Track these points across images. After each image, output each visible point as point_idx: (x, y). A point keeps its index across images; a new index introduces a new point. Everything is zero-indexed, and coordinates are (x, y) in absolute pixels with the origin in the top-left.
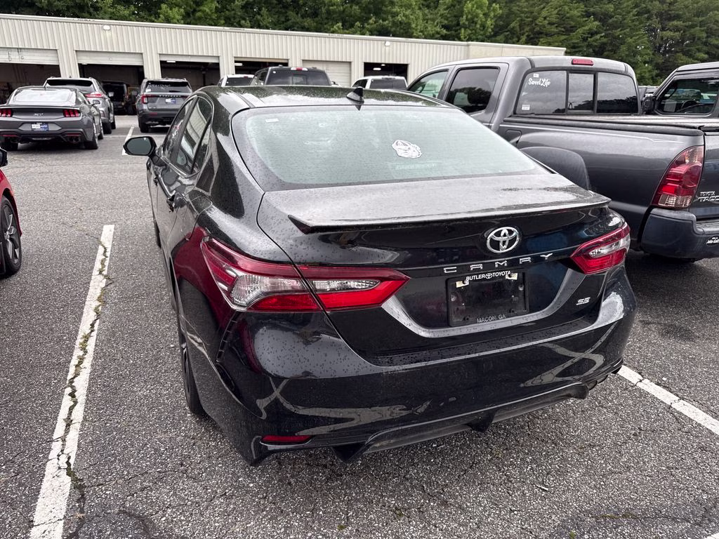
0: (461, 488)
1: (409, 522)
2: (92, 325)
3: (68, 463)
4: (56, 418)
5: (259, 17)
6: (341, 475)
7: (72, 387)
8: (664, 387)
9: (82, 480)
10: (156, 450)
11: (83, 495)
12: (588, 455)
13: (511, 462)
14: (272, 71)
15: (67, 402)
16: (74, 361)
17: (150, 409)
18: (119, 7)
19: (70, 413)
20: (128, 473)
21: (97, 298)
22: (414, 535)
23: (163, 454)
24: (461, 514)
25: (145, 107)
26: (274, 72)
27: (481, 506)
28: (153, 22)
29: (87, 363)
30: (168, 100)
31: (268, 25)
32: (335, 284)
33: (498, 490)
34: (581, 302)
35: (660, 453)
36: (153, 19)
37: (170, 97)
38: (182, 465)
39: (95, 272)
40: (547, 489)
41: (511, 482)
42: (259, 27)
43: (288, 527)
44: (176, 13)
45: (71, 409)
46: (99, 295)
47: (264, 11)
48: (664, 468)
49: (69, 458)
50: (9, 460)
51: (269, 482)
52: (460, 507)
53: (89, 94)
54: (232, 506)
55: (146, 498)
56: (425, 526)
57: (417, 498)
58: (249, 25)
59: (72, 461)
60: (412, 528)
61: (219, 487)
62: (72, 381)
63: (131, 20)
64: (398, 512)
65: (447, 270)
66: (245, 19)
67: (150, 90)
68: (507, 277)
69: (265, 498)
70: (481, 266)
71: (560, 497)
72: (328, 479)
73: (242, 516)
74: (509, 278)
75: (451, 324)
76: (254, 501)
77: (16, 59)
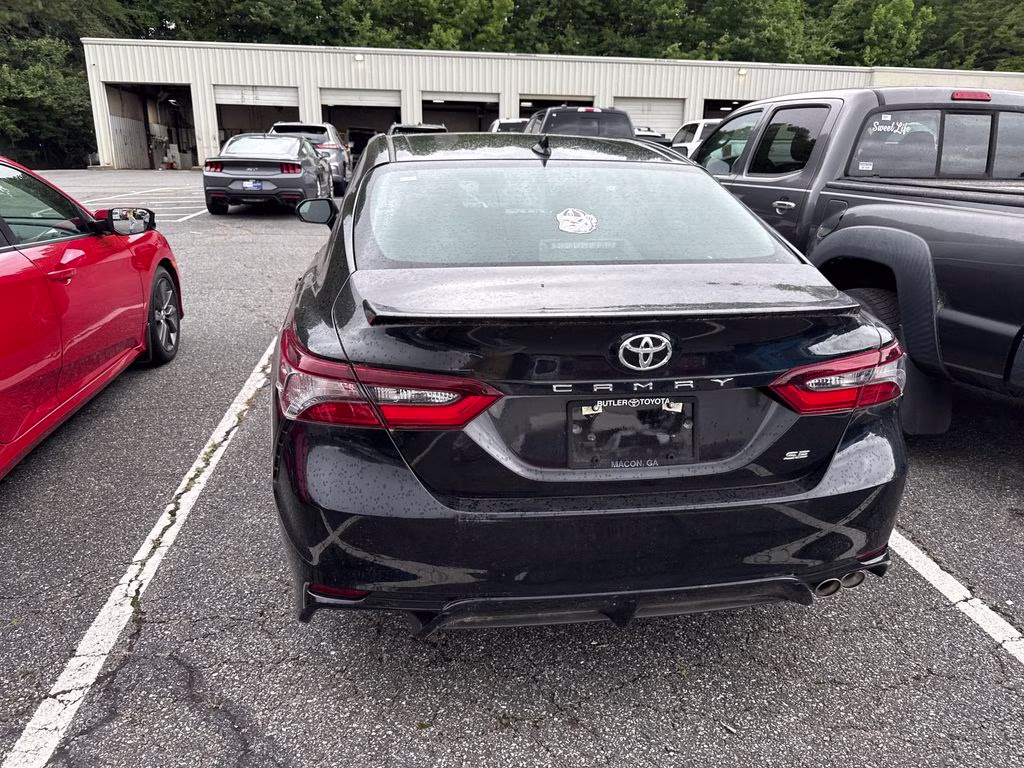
0: (606, 707)
1: (515, 736)
2: (228, 433)
3: (137, 591)
4: (144, 539)
5: (561, 38)
6: (451, 660)
7: (177, 504)
8: (1004, 615)
9: (144, 613)
10: (239, 592)
11: (139, 631)
12: (823, 694)
13: (698, 683)
14: (551, 113)
15: (164, 519)
16: (191, 473)
17: (252, 542)
18: (379, 29)
19: (162, 535)
20: (198, 614)
21: (246, 400)
22: (512, 754)
23: (245, 597)
24: (591, 740)
26: (554, 115)
27: (624, 735)
28: (421, 48)
29: (203, 479)
31: (574, 48)
32: (408, 394)
33: (659, 718)
34: (791, 456)
35: (947, 712)
36: (421, 44)
38: (262, 614)
39: (258, 368)
40: (734, 731)
41: (684, 710)
42: (562, 52)
43: (355, 712)
44: (451, 36)
45: (166, 529)
46: (250, 397)
47: (569, 29)
48: (942, 735)
49: (141, 586)
50: (78, 578)
51: (356, 653)
52: (594, 731)
53: (321, 144)
54: (299, 675)
55: (205, 646)
56: (533, 746)
57: (539, 708)
58: (547, 49)
59: (142, 590)
60: (514, 744)
61: (294, 649)
62: (178, 497)
63: (393, 47)
64: (504, 721)
65: (557, 388)
66: (542, 41)
68: (665, 407)
69: (342, 671)
70: (610, 387)
71: (749, 746)
72: (433, 662)
73: (307, 688)
74: (667, 409)
75: (570, 465)
76: (329, 673)
77: (250, 100)
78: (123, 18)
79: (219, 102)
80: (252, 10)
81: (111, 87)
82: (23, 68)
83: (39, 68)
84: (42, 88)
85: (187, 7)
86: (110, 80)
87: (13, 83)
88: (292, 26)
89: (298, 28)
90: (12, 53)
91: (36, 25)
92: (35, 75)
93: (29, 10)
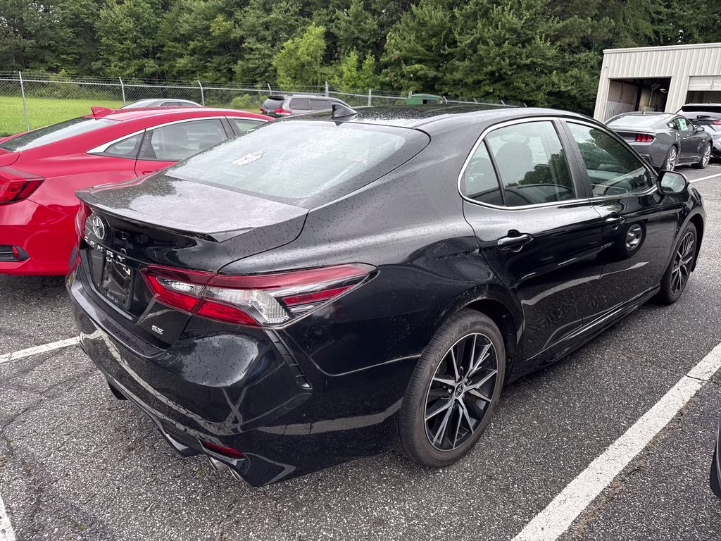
78: (650, 33)
79: (690, 90)
81: (615, 82)
82: (565, 71)
83: (575, 71)
84: (572, 84)
85: (704, 19)
86: (615, 76)
87: (556, 82)
90: (563, 63)
91: (586, 44)
92: (571, 76)
93: (582, 35)
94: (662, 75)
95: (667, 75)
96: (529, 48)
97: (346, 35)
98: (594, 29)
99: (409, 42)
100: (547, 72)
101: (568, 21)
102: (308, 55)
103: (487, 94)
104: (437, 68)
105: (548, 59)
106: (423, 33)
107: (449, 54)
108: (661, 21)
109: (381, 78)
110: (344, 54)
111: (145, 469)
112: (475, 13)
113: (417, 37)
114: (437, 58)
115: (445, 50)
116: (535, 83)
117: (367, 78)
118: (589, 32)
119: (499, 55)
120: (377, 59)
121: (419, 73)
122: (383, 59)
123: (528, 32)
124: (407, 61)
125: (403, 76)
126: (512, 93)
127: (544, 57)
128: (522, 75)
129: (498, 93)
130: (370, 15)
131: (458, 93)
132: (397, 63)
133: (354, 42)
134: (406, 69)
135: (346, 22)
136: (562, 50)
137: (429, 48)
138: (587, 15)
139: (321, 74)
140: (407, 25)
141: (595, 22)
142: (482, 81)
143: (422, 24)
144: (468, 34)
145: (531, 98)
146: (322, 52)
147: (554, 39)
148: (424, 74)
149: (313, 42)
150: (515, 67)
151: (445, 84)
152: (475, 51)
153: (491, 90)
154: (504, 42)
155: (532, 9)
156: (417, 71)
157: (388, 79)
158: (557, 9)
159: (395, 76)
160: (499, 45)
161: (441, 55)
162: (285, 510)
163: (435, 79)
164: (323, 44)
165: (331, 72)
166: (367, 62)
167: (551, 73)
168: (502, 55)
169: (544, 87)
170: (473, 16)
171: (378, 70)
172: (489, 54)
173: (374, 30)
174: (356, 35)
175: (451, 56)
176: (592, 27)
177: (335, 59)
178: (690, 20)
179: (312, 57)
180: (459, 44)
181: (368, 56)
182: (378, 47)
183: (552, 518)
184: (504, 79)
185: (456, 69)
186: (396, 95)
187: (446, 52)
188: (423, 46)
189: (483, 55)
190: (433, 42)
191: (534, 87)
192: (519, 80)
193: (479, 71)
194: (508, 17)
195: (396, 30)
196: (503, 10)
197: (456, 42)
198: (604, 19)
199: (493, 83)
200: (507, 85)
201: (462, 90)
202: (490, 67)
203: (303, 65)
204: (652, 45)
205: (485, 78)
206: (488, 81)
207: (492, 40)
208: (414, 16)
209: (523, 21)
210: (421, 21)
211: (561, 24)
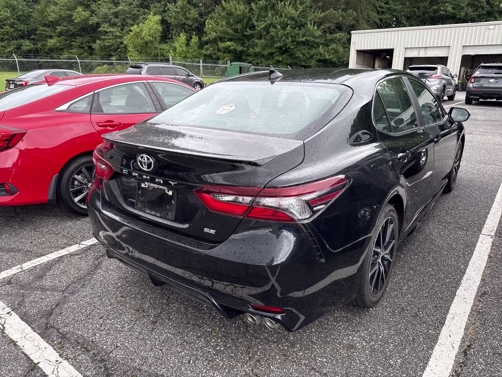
1: (134, 315)
13: (211, 340)
24: (149, 330)
25: (471, 85)
30: (492, 80)
34: (207, 230)
37: (494, 78)
40: (191, 363)
43: (116, 283)
56: (134, 320)
57: (154, 312)
60: (130, 316)
64: (140, 309)
67: (479, 73)
68: (166, 191)
77: (422, 54)
78: (377, 20)
79: (406, 56)
80: (442, 8)
81: (359, 52)
82: (328, 46)
83: (333, 46)
84: (333, 54)
85: (408, 11)
86: (359, 49)
87: (322, 53)
88: (463, 14)
89: (466, 14)
90: (326, 40)
91: (339, 28)
92: (332, 49)
93: (336, 22)
94: (388, 47)
95: (392, 48)
96: (304, 30)
97: (176, 22)
98: (344, 18)
99: (222, 26)
100: (316, 46)
101: (327, 12)
102: (150, 36)
103: (279, 62)
104: (243, 44)
105: (316, 38)
106: (231, 20)
107: (250, 34)
108: (383, 12)
109: (204, 51)
110: (175, 35)
111: (173, 334)
112: (266, 7)
113: (227, 23)
114: (242, 38)
115: (247, 32)
116: (309, 54)
117: (194, 52)
118: (341, 20)
119: (284, 35)
120: (200, 39)
121: (231, 48)
122: (204, 39)
123: (302, 20)
124: (222, 39)
125: (219, 50)
126: (294, 61)
127: (313, 36)
128: (300, 48)
129: (285, 61)
130: (192, 7)
131: (258, 61)
132: (215, 41)
133: (182, 27)
134: (222, 45)
135: (176, 12)
136: (325, 32)
137: (236, 31)
138: (338, 9)
139: (160, 49)
140: (220, 15)
141: (343, 13)
142: (274, 53)
143: (230, 14)
144: (262, 21)
145: (307, 64)
146: (159, 34)
147: (319, 24)
148: (234, 49)
149: (152, 26)
150: (295, 43)
151: (248, 55)
152: (268, 32)
153: (281, 59)
154: (287, 27)
155: (304, 4)
156: (229, 47)
157: (209, 52)
158: (320, 4)
159: (213, 50)
160: (284, 28)
161: (244, 36)
162: (286, 348)
163: (242, 52)
164: (160, 28)
165: (167, 48)
166: (193, 40)
167: (318, 46)
168: (286, 36)
169: (315, 56)
170: (265, 8)
171: (201, 45)
172: (277, 35)
173: (196, 18)
174: (183, 22)
175: (252, 36)
176: (342, 16)
177: (169, 39)
178: (400, 12)
179: (152, 38)
180: (257, 28)
181: (194, 37)
182: (200, 30)
183: (452, 329)
184: (289, 52)
185: (256, 45)
186: (215, 63)
187: (249, 34)
188: (232, 29)
189: (273, 35)
190: (239, 26)
191: (308, 56)
192: (298, 52)
193: (272, 46)
194: (288, 10)
195: (211, 18)
196: (285, 5)
197: (255, 26)
198: (349, 11)
199: (281, 54)
200: (291, 55)
201: (261, 59)
202: (279, 44)
203: (147, 43)
204: (379, 28)
205: (276, 51)
206: (278, 53)
207: (279, 25)
208: (224, 9)
209: (299, 12)
210: (229, 12)
211: (323, 15)
